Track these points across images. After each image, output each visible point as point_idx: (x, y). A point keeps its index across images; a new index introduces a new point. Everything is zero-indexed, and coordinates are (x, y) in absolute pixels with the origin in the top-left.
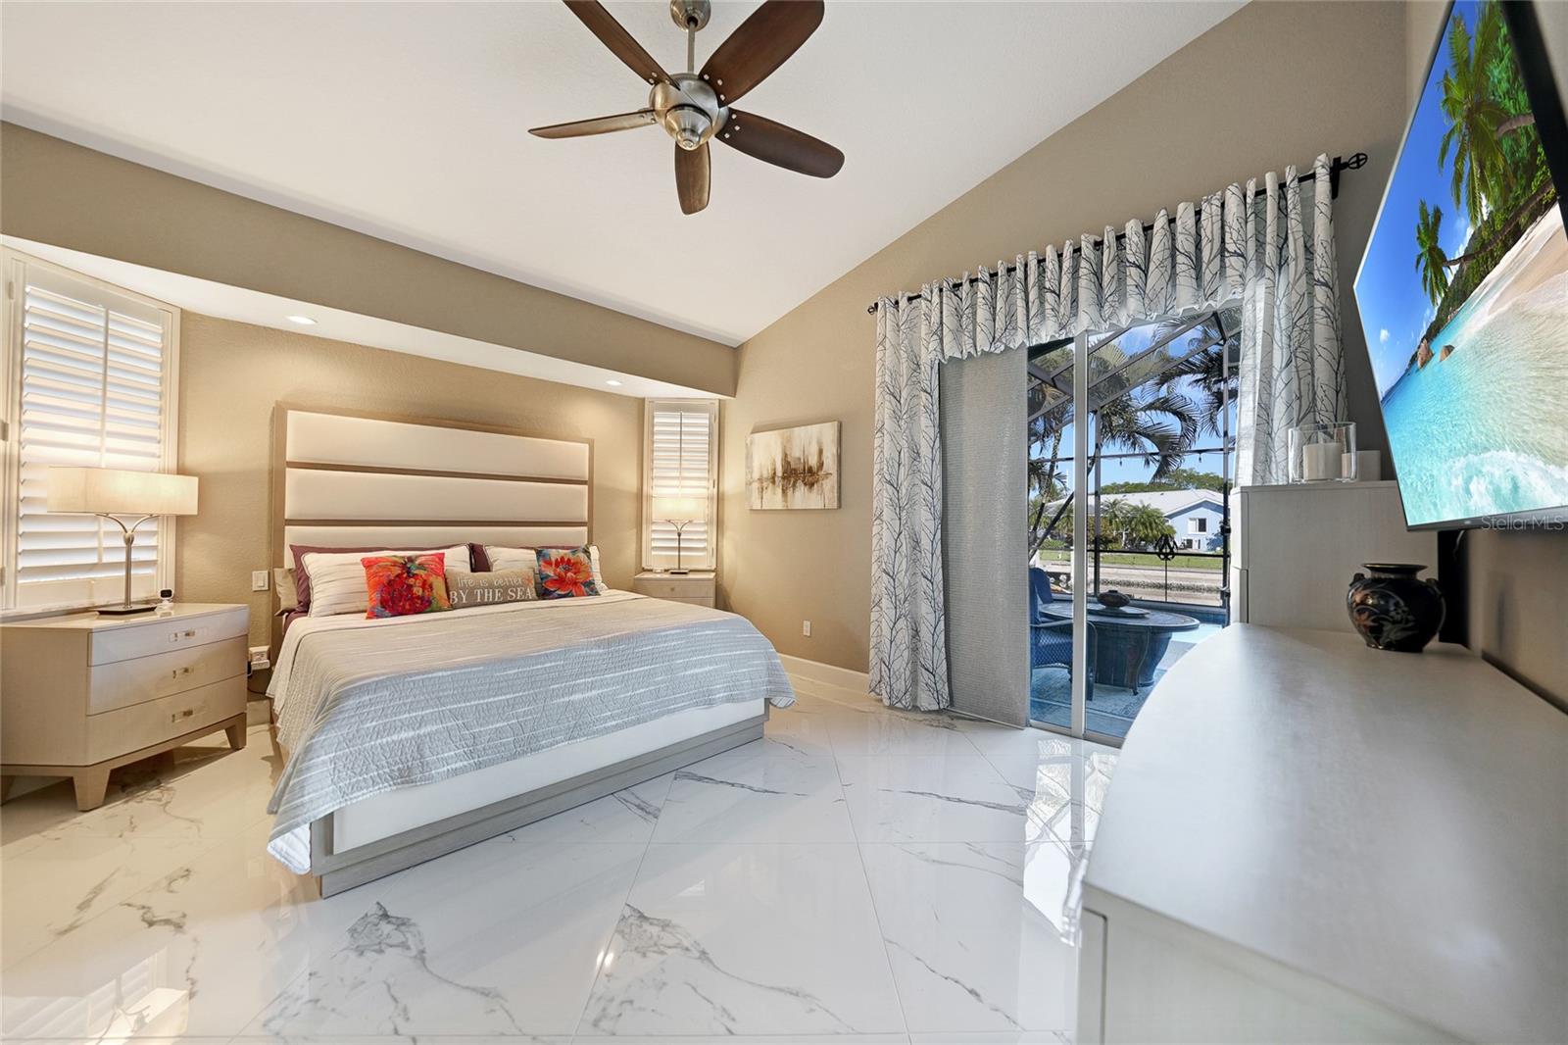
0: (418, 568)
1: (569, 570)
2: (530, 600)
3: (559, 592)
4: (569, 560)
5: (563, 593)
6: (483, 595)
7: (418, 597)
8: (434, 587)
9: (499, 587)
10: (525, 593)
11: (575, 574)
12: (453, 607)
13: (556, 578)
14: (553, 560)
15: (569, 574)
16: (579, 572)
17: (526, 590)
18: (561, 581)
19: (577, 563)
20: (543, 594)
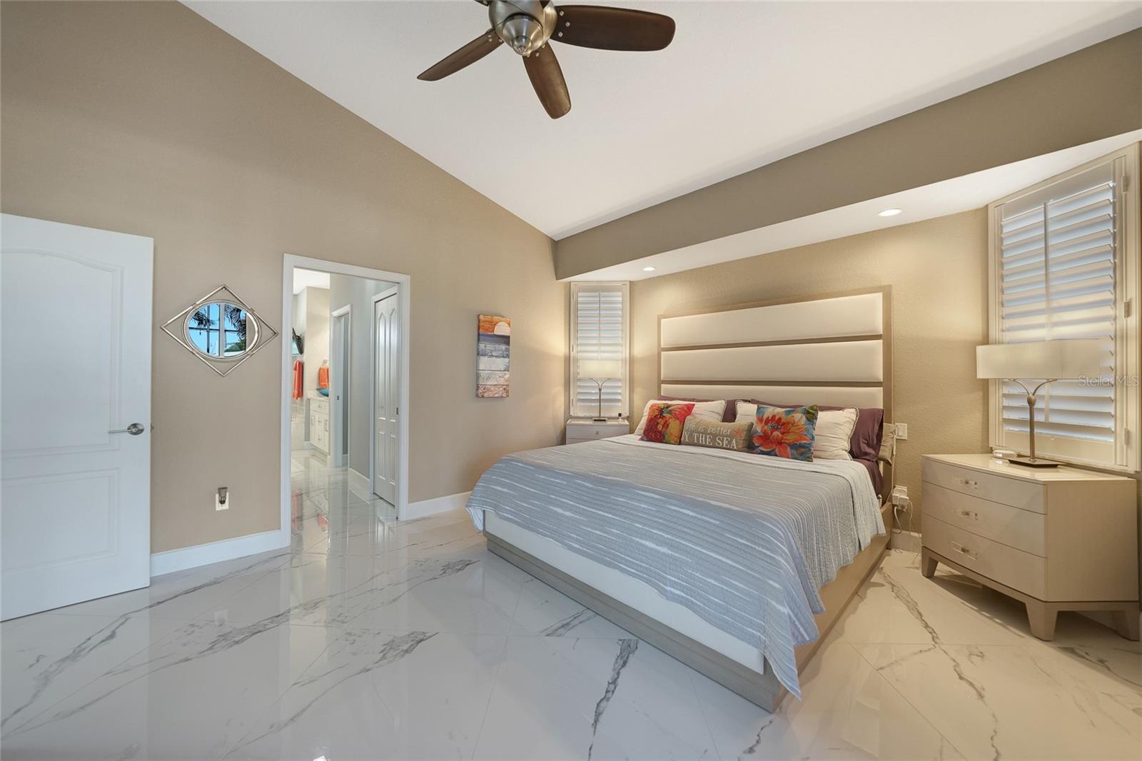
0: (668, 413)
1: (776, 429)
2: (735, 450)
3: (761, 448)
4: (780, 419)
5: (765, 450)
6: (698, 438)
7: (658, 432)
8: (670, 425)
9: (710, 434)
10: (730, 442)
11: (782, 434)
12: (680, 443)
13: (762, 434)
14: (765, 417)
15: (776, 433)
16: (788, 433)
17: (731, 441)
18: (765, 438)
19: (788, 423)
20: (750, 448)
